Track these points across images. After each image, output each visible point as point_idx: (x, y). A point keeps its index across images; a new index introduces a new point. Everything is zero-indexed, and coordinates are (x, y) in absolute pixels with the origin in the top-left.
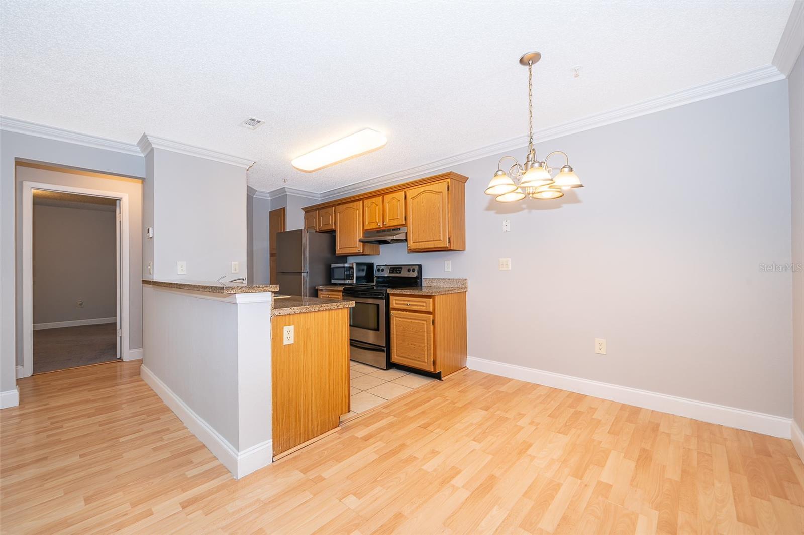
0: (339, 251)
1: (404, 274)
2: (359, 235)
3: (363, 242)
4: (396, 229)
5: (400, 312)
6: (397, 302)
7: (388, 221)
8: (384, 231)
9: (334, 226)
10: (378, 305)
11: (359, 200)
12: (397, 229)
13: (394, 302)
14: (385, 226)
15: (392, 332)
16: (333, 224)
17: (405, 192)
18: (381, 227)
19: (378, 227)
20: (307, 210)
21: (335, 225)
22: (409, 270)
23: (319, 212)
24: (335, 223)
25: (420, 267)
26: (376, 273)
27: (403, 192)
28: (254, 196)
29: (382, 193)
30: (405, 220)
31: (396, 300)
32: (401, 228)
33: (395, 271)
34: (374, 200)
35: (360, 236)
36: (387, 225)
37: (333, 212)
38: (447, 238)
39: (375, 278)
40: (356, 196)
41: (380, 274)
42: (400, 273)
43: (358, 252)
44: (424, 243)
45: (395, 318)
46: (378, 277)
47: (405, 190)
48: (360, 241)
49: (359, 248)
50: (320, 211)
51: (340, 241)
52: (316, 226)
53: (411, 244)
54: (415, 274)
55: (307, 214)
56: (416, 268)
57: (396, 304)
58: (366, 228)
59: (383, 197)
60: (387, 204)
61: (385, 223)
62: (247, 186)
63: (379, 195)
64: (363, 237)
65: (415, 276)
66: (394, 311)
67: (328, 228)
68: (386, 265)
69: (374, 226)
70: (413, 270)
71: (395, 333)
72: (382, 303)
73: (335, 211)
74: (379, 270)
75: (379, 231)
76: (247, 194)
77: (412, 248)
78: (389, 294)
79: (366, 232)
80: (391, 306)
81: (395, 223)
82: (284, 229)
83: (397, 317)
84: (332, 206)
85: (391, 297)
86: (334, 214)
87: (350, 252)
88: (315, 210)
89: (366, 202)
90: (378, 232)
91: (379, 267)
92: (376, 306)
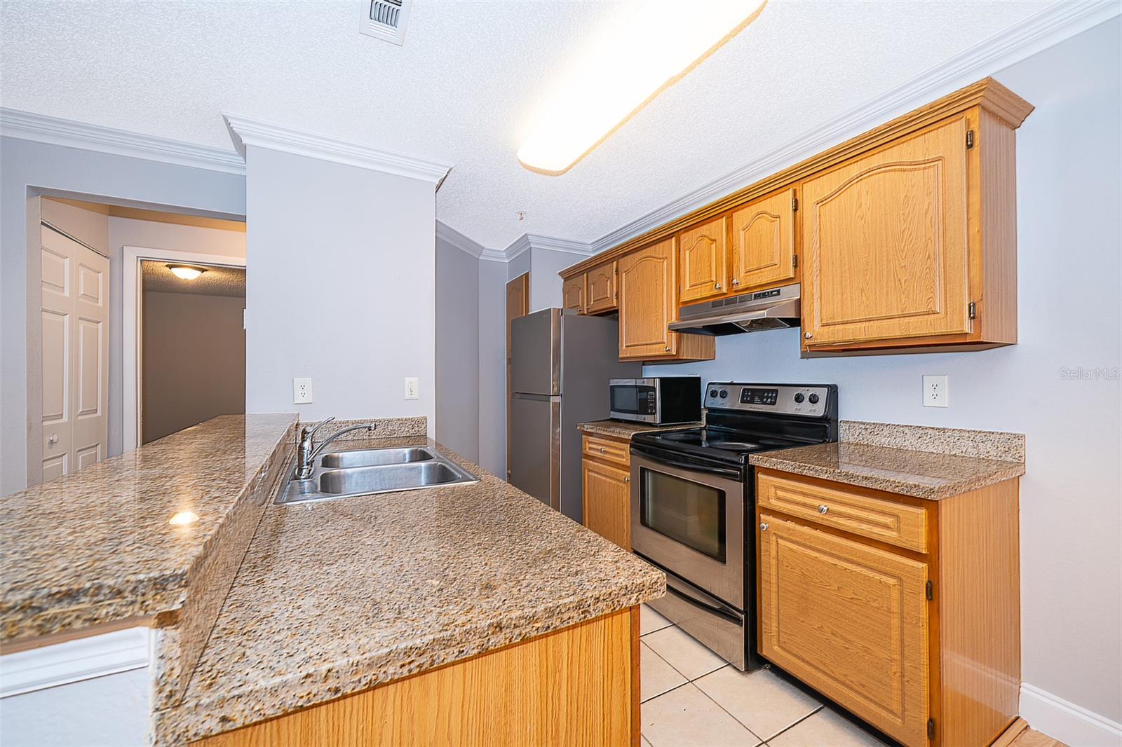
0: (625, 352)
1: (786, 406)
2: (671, 316)
3: (677, 331)
4: (767, 292)
5: (789, 524)
6: (780, 493)
7: (742, 275)
8: (730, 301)
9: (615, 300)
10: (722, 494)
11: (670, 237)
12: (770, 294)
13: (770, 491)
14: (735, 288)
15: (764, 576)
16: (614, 297)
17: (795, 192)
18: (725, 290)
19: (715, 292)
20: (569, 276)
21: (617, 298)
22: (799, 399)
23: (587, 276)
24: (617, 295)
25: (833, 391)
26: (707, 402)
27: (791, 191)
28: (481, 258)
29: (725, 210)
30: (796, 266)
31: (777, 488)
32: (782, 289)
33: (757, 399)
34: (704, 230)
35: (669, 317)
36: (740, 287)
37: (614, 273)
38: (967, 303)
39: (704, 413)
40: (663, 229)
41: (718, 403)
42: (773, 403)
43: (665, 353)
44: (864, 324)
45: (774, 538)
46: (710, 410)
47: (797, 186)
48: (673, 329)
49: (667, 343)
50: (589, 274)
51: (628, 330)
52: (583, 303)
53: (815, 330)
54: (818, 410)
55: (568, 282)
56: (822, 394)
57: (779, 499)
58: (684, 298)
59: (730, 218)
60: (742, 233)
61: (735, 281)
62: (436, 220)
63: (718, 216)
64: (677, 319)
65: (821, 415)
66: (770, 518)
67: (605, 305)
68: (732, 384)
69: (705, 292)
70: (814, 399)
71: (774, 580)
72: (734, 491)
73: (617, 270)
74: (714, 394)
75: (719, 302)
76: (436, 237)
77: (819, 340)
78: (753, 467)
79: (686, 308)
80: (761, 502)
81: (766, 277)
82: (527, 310)
83: (778, 536)
84: (611, 261)
85: (762, 478)
86: (615, 276)
87: (648, 354)
88: (582, 273)
89: (685, 238)
90: (716, 304)
91: (713, 388)
92: (716, 495)
